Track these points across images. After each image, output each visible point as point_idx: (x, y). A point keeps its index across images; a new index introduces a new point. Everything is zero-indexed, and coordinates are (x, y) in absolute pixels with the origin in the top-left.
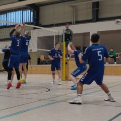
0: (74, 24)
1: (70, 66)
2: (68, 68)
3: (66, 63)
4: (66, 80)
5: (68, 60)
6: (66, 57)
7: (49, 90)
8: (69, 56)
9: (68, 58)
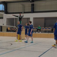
7: (12, 44)
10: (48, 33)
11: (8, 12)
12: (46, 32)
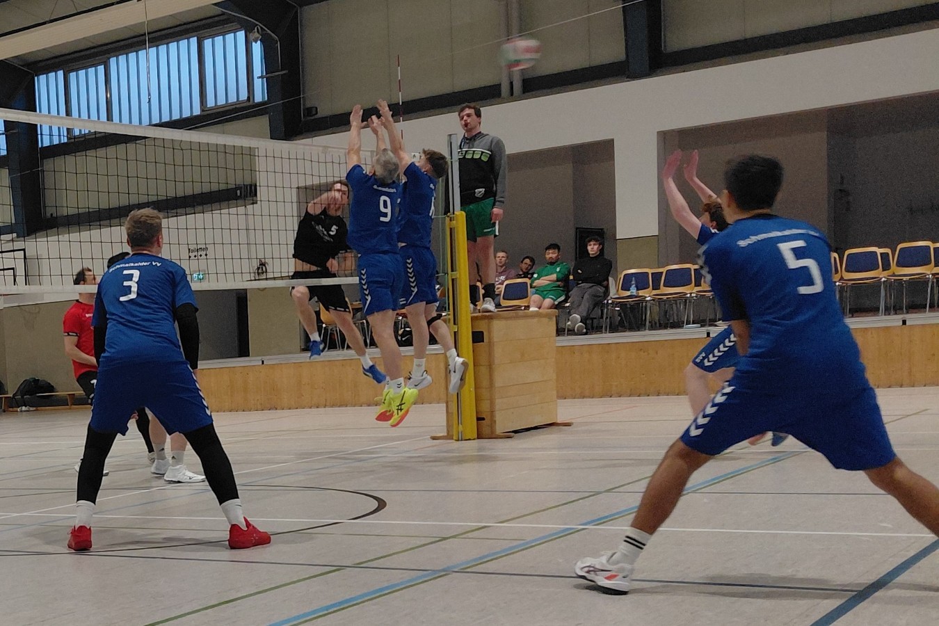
0: (512, 96)
1: (498, 352)
2: (490, 367)
3: (478, 337)
4: (480, 436)
5: (488, 316)
6: (474, 299)
8: (490, 292)
9: (489, 305)
10: (894, 320)
11: (310, 111)
12: (874, 310)
